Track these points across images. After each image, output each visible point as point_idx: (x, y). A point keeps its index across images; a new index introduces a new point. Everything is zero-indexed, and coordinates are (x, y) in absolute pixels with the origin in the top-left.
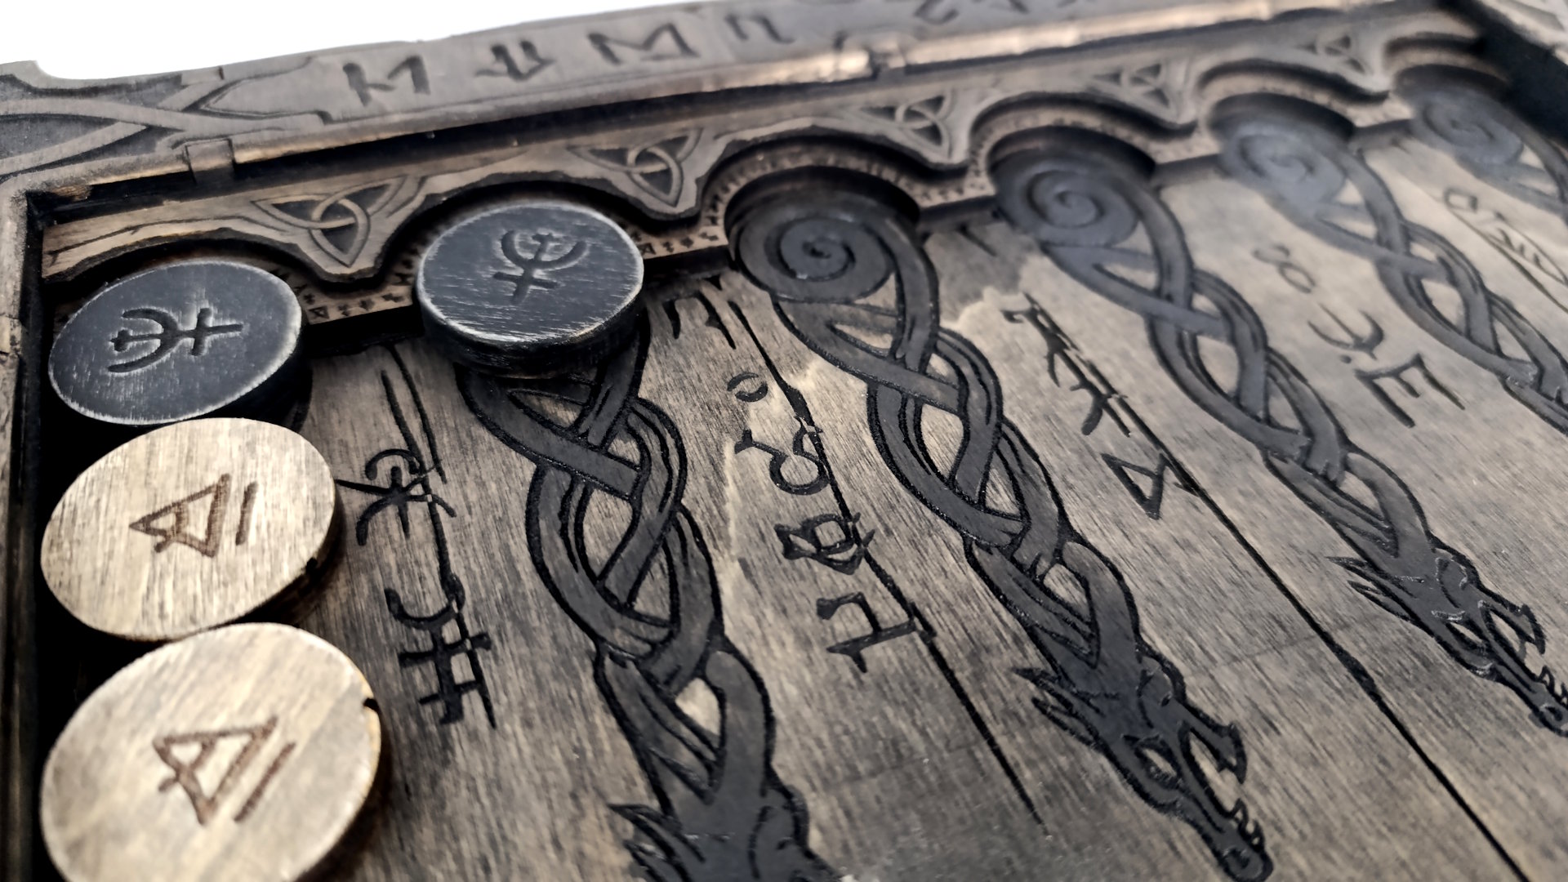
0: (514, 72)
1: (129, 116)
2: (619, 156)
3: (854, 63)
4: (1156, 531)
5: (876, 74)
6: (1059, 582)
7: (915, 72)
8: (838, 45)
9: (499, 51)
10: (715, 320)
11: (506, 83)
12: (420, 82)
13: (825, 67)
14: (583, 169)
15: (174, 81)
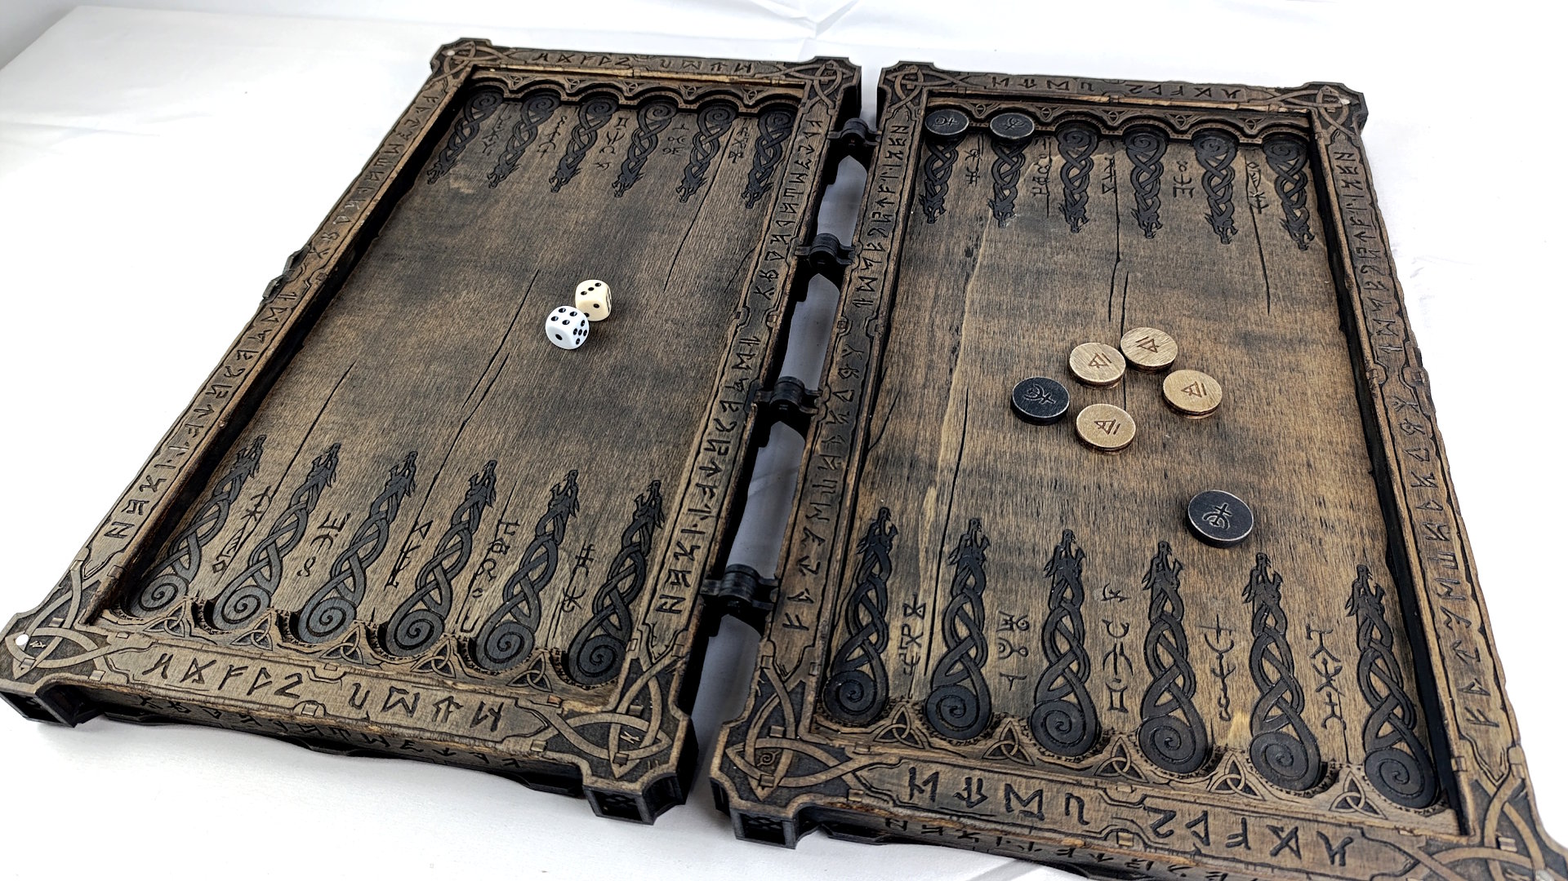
0: (1027, 86)
1: (950, 79)
2: (1041, 108)
3: (1105, 99)
4: (1101, 196)
5: (1109, 103)
6: (1077, 197)
7: (1120, 104)
8: (1103, 95)
9: (1026, 81)
10: (1044, 144)
11: (1024, 88)
12: (1006, 85)
13: (1097, 99)
14: (1032, 109)
15: (959, 73)
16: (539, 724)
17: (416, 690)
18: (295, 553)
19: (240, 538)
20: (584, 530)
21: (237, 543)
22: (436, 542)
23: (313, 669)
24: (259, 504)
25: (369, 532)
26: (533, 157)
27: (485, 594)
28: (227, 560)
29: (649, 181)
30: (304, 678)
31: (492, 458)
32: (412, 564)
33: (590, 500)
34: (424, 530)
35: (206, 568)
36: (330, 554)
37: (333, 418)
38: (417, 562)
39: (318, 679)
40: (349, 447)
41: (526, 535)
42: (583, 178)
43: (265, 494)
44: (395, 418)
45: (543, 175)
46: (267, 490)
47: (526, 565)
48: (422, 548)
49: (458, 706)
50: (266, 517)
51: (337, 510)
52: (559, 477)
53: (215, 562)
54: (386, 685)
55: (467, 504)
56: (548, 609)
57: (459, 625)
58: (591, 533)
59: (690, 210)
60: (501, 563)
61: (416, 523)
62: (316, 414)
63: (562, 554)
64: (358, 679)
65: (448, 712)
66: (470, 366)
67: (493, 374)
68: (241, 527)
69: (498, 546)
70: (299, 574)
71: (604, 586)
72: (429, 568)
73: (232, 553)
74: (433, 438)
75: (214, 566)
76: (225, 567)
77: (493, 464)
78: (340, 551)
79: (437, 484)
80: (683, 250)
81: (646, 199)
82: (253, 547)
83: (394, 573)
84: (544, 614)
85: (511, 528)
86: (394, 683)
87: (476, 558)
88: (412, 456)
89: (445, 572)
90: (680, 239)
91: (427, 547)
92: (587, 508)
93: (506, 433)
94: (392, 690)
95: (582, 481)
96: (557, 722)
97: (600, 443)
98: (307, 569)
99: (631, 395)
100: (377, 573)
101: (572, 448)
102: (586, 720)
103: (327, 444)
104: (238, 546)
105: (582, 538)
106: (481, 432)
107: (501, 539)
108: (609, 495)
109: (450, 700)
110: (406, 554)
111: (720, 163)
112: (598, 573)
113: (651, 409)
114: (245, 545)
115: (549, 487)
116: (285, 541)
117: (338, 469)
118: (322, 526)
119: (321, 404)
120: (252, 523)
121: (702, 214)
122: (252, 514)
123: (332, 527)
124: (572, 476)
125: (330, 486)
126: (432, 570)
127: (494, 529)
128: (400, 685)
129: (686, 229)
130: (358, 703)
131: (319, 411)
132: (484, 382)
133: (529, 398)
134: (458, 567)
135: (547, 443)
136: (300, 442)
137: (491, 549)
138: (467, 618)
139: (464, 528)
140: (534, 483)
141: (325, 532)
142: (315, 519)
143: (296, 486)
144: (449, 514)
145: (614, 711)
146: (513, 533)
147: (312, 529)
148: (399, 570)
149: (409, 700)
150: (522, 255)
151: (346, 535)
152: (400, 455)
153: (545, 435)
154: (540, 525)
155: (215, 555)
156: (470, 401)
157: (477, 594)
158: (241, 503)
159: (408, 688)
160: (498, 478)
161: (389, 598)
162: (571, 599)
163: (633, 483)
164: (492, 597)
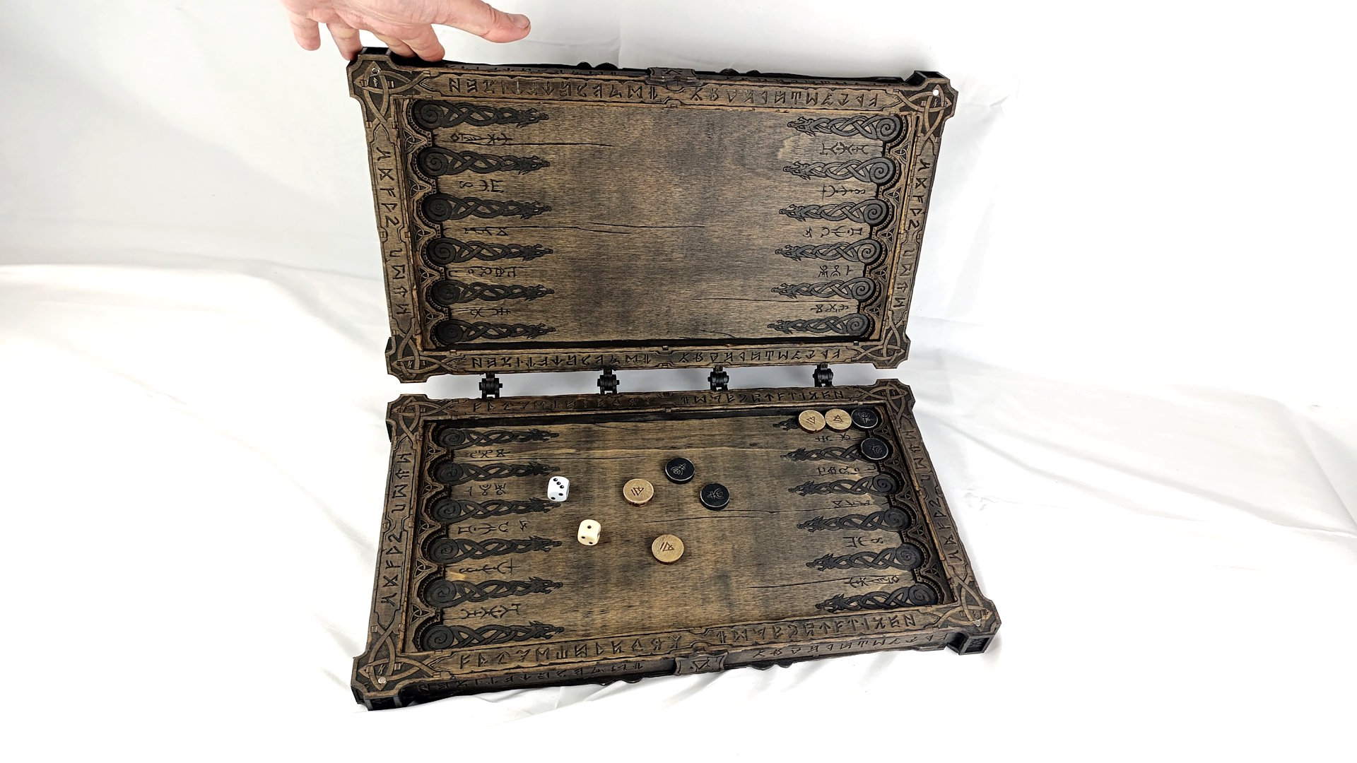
16: (405, 331)
17: (406, 276)
18: (473, 174)
19: (475, 140)
20: (518, 306)
21: (472, 140)
22: (496, 242)
23: (404, 227)
24: (498, 139)
25: (494, 207)
26: (818, 185)
27: (471, 275)
28: (460, 140)
29: (792, 265)
30: (398, 225)
31: (554, 250)
32: (480, 235)
33: (536, 305)
34: (502, 233)
35: (450, 130)
36: (476, 193)
37: (568, 153)
38: (482, 238)
39: (399, 231)
40: (548, 171)
41: (509, 282)
42: (796, 225)
43: (506, 139)
44: (573, 189)
45: (798, 198)
46: (511, 139)
47: (492, 288)
48: (490, 237)
49: (404, 296)
50: (492, 148)
51: (505, 184)
52: (548, 285)
53: (457, 134)
54: (405, 262)
55: (522, 248)
56: (470, 305)
57: (452, 270)
58: (516, 310)
59: (765, 296)
60: (490, 276)
61: (504, 228)
62: (569, 142)
63: (502, 301)
64: (404, 249)
65: (400, 293)
66: (619, 216)
67: (614, 230)
68: (482, 137)
69: (500, 271)
70: (461, 182)
71: (489, 324)
72: (481, 245)
73: (465, 140)
74: (562, 215)
75: (455, 134)
76: (455, 141)
77: (551, 252)
78: (479, 197)
79: (532, 229)
80: (728, 301)
81: (775, 269)
82: (471, 150)
83: (473, 229)
84: (467, 304)
85: (512, 274)
86: (407, 265)
87: (490, 264)
88: (548, 208)
89: (479, 252)
90: (738, 297)
91: (493, 239)
92: (532, 304)
93: (573, 251)
94: (403, 266)
95: (549, 297)
96: (409, 335)
97: (574, 298)
98: (464, 185)
99: (610, 304)
100: (471, 220)
101: (569, 286)
102: (413, 347)
103: (548, 158)
104: (470, 142)
105: (514, 307)
106: (572, 239)
107: (504, 272)
108: (541, 311)
109: (406, 291)
110: (486, 230)
111: (813, 301)
112: (497, 319)
113: (601, 315)
114: (471, 145)
115: (541, 284)
116: (479, 165)
117: (532, 172)
118: (492, 180)
119: (578, 140)
120: (487, 141)
121: (761, 303)
122: (492, 139)
123: (493, 186)
124: (551, 292)
125: (519, 173)
126: (479, 246)
127: (510, 266)
128: (406, 268)
129: (746, 298)
130: (393, 254)
131: (572, 142)
132: (607, 228)
133: (600, 254)
134: (483, 258)
135: (570, 274)
136: (547, 142)
137: (497, 269)
138: (456, 271)
139: (507, 252)
140: (542, 276)
141: (490, 185)
142: (496, 175)
143: (516, 154)
144: (514, 242)
145: (420, 355)
146: (509, 276)
147: (489, 176)
148: (475, 231)
149: (400, 276)
150: (717, 213)
151: (490, 195)
152: (548, 202)
153: (574, 271)
154: (515, 287)
155: (462, 131)
156: (593, 225)
157: (471, 271)
158: (498, 129)
159: (406, 272)
160: (542, 258)
161: (458, 233)
162: (478, 313)
163: (551, 320)
164: (470, 279)
